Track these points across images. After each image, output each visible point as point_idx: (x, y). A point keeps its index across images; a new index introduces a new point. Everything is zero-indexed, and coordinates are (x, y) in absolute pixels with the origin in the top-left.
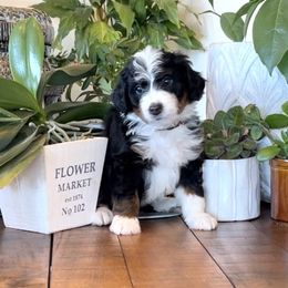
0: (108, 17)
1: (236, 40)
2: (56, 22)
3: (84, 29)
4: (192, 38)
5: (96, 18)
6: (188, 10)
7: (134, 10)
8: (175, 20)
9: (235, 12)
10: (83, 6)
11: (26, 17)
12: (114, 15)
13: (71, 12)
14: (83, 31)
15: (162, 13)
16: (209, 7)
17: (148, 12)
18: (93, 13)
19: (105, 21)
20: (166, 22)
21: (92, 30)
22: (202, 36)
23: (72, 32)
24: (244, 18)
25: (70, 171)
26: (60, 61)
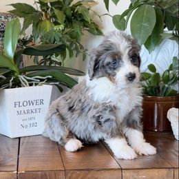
0: (51, 17)
1: (121, 30)
2: (22, 20)
3: (37, 24)
4: (97, 29)
5: (44, 18)
6: (95, 13)
7: (65, 14)
8: (88, 19)
10: (37, 11)
11: (5, 18)
12: (54, 16)
13: (30, 15)
14: (36, 26)
15: (80, 15)
16: (106, 12)
17: (73, 15)
18: (42, 15)
19: (49, 19)
20: (83, 20)
21: (42, 25)
22: (103, 28)
23: (31, 26)
24: (125, 18)
25: (25, 104)
26: (24, 42)
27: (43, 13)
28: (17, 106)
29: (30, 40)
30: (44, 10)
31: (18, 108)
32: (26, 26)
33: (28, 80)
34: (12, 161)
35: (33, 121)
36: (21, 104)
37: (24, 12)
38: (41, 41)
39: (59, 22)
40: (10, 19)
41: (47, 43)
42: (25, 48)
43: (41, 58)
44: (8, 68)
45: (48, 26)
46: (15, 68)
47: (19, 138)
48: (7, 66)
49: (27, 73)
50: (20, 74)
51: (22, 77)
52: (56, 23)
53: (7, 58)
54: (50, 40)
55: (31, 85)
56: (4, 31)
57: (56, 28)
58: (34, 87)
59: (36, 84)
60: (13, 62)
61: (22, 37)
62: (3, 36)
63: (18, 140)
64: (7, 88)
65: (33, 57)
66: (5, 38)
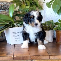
0: (25, 3)
1: (49, 8)
2: (15, 4)
4: (41, 7)
5: (23, 4)
6: (40, 2)
7: (30, 2)
8: (38, 4)
9: (49, 2)
10: (20, 1)
11: (9, 4)
12: (26, 3)
13: (18, 2)
14: (20, 6)
16: (44, 1)
17: (33, 2)
18: (22, 3)
19: (24, 4)
20: (36, 4)
21: (22, 6)
22: (43, 7)
23: (18, 6)
24: (51, 3)
25: (16, 33)
26: (16, 12)
27: (23, 2)
28: (14, 34)
29: (18, 11)
30: (23, 1)
31: (14, 35)
32: (16, 6)
33: (17, 25)
34: (12, 53)
35: (19, 39)
36: (15, 33)
37: (16, 2)
38: (22, 12)
39: (28, 5)
40: (11, 4)
41: (24, 12)
42: (16, 14)
43: (22, 17)
44: (10, 21)
45: (24, 6)
46: (13, 21)
47: (14, 45)
48: (10, 20)
49: (17, 22)
50: (15, 23)
51: (15, 24)
52: (27, 5)
53: (10, 17)
54: (25, 11)
55: (18, 27)
56: (9, 8)
57: (27, 7)
58: (19, 27)
59: (20, 26)
60: (12, 18)
61: (15, 10)
64: (10, 28)
65: (19, 17)
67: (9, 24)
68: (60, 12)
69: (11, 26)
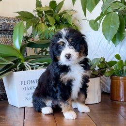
0: (45, 21)
2: (25, 23)
3: (36, 26)
5: (40, 22)
6: (75, 19)
7: (55, 19)
8: (71, 23)
9: (95, 19)
10: (35, 17)
11: (14, 21)
12: (48, 21)
13: (31, 19)
14: (35, 27)
15: (66, 20)
17: (60, 20)
18: (39, 20)
19: (44, 23)
20: (67, 23)
21: (39, 26)
23: (31, 27)
24: (98, 22)
25: (29, 82)
26: (26, 38)
27: (40, 18)
28: (23, 84)
29: (31, 37)
30: (40, 16)
31: (23, 86)
32: (27, 28)
33: (31, 66)
36: (26, 83)
37: (26, 17)
38: (40, 38)
39: (51, 24)
40: (17, 22)
41: (43, 39)
42: (28, 43)
43: (39, 49)
44: (15, 57)
45: (43, 27)
46: (21, 57)
47: (24, 108)
48: (15, 55)
49: (29, 60)
50: (25, 61)
51: (26, 63)
52: (49, 26)
53: (16, 50)
54: (46, 37)
55: (32, 69)
56: (13, 31)
57: (49, 28)
58: (35, 70)
59: (36, 68)
60: (19, 52)
61: (25, 35)
62: (12, 34)
63: (23, 109)
64: (16, 71)
65: (34, 49)
66: (14, 35)
67: (14, 64)
68: (117, 39)
69: (18, 68)
